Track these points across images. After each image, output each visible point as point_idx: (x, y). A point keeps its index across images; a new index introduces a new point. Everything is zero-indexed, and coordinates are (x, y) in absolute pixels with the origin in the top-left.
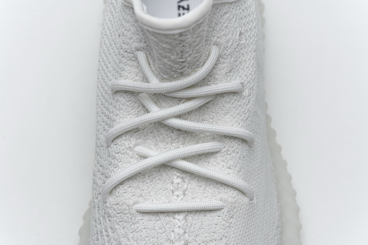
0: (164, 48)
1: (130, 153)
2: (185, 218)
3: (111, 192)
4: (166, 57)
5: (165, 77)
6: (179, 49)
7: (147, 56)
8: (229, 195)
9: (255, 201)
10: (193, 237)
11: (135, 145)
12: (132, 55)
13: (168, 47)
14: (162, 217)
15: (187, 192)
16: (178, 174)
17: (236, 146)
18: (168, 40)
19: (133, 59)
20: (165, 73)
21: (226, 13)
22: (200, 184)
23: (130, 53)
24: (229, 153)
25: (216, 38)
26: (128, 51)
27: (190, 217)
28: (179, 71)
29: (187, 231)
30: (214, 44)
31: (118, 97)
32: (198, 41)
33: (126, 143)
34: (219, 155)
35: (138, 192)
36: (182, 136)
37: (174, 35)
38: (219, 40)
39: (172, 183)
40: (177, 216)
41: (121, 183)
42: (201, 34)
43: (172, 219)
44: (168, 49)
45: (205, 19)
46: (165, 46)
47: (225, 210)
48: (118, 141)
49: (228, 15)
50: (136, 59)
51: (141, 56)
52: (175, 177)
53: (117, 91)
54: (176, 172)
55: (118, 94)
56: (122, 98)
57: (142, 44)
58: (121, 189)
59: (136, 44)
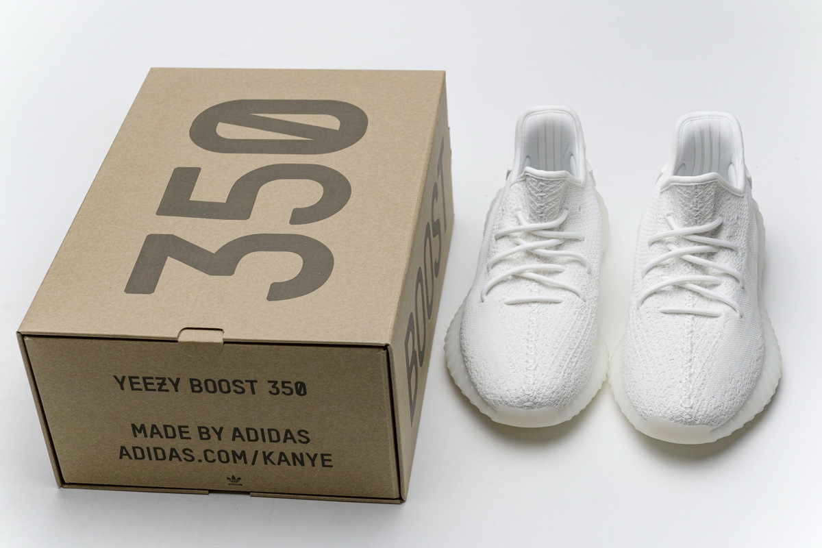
0: (686, 198)
1: (658, 279)
2: (693, 319)
3: (643, 302)
4: (686, 206)
5: (686, 223)
6: (695, 200)
7: (674, 218)
8: (727, 308)
9: (743, 319)
10: (697, 329)
11: (662, 275)
13: (688, 197)
14: (677, 317)
15: (695, 305)
17: (731, 281)
18: (688, 191)
19: (664, 222)
20: (686, 220)
21: (729, 199)
22: (705, 303)
23: (663, 219)
24: (727, 285)
25: (721, 212)
26: (662, 217)
27: (696, 319)
28: (695, 218)
29: (694, 325)
30: (720, 215)
32: (709, 198)
33: (656, 274)
34: (719, 287)
35: (662, 302)
37: (692, 186)
38: (724, 213)
39: (686, 299)
40: (687, 316)
41: (650, 295)
42: (710, 193)
43: (684, 317)
44: (688, 199)
46: (686, 196)
47: (721, 318)
48: (650, 272)
49: (730, 201)
50: (667, 221)
51: (670, 219)
52: (687, 295)
53: (653, 243)
54: (689, 294)
55: (653, 246)
56: (656, 247)
57: (672, 211)
58: (650, 299)
59: (667, 212)
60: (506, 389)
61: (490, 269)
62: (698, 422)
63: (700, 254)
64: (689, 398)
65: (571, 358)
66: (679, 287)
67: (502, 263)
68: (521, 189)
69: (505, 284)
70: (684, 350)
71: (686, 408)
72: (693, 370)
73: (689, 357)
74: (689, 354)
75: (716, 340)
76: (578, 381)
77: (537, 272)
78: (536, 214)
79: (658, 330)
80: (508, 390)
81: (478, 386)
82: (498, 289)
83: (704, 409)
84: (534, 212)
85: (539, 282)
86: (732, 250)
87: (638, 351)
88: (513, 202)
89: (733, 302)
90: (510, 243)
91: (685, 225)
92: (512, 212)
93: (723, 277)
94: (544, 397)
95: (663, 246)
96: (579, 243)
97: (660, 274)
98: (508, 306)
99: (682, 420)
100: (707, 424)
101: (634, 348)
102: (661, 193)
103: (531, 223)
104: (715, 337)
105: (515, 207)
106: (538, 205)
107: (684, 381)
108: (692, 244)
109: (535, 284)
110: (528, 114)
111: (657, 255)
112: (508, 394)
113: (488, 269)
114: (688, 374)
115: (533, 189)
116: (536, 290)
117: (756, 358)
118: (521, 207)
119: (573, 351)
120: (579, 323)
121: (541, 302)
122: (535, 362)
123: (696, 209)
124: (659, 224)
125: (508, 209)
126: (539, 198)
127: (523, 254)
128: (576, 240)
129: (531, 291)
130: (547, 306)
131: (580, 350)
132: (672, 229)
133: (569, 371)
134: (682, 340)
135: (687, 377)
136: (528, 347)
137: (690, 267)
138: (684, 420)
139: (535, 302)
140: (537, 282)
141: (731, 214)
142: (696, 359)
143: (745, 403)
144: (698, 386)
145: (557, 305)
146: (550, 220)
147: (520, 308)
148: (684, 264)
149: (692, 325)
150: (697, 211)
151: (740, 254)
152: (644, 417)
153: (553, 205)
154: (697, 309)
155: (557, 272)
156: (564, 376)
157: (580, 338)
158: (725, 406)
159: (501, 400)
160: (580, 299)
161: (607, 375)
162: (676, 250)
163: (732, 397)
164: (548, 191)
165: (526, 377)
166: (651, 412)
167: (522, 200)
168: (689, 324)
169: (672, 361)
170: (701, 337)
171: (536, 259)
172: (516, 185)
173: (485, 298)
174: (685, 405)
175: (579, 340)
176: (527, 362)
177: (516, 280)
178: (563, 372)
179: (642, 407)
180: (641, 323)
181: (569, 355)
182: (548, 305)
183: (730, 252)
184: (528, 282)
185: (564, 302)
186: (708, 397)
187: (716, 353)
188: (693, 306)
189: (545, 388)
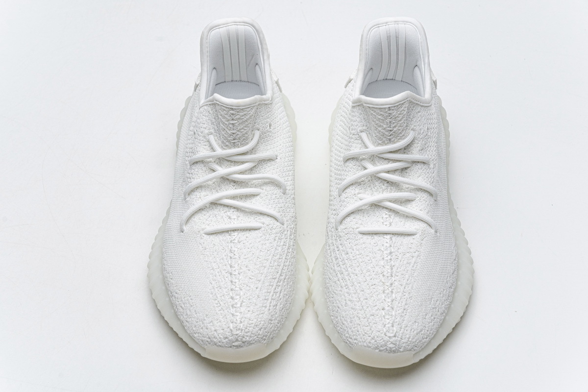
0: (379, 119)
1: (355, 198)
2: (391, 238)
3: (341, 222)
4: (380, 126)
5: (380, 142)
6: (388, 120)
7: (367, 135)
8: (422, 226)
9: (438, 234)
10: (396, 249)
11: (358, 193)
12: (358, 136)
13: (382, 118)
14: (376, 237)
15: (392, 224)
16: (386, 213)
17: (425, 195)
18: (382, 113)
19: (358, 138)
20: (380, 139)
21: (419, 112)
22: (401, 220)
23: (356, 135)
24: (421, 201)
25: (413, 126)
26: (355, 133)
27: (394, 238)
28: (389, 138)
29: (392, 245)
30: (412, 130)
31: (347, 164)
32: (401, 117)
33: (353, 191)
34: (413, 203)
35: (360, 222)
36: (389, 187)
37: (385, 108)
38: (415, 127)
39: (383, 218)
40: (385, 236)
41: (348, 215)
42: (402, 112)
43: (382, 238)
44: (382, 120)
45: (405, 102)
46: (380, 117)
47: (418, 236)
48: (347, 191)
49: (420, 114)
50: (360, 137)
51: (364, 135)
52: (384, 214)
53: (347, 160)
54: (385, 211)
55: (348, 162)
56: (351, 164)
57: (365, 128)
58: (348, 219)
59: (361, 128)
60: (213, 329)
61: (187, 197)
62: (401, 350)
63: (394, 171)
64: (393, 326)
65: (275, 289)
66: (376, 206)
67: (199, 190)
68: (211, 112)
69: (204, 212)
70: (385, 274)
71: (390, 337)
72: (394, 295)
73: (390, 282)
74: (390, 278)
75: (414, 259)
76: (283, 310)
77: (234, 197)
78: (229, 141)
79: (357, 253)
80: (215, 331)
81: (185, 323)
82: (196, 218)
83: (408, 336)
84: (226, 139)
85: (237, 209)
86: (424, 163)
87: (339, 275)
88: (205, 126)
89: (427, 218)
90: (204, 169)
91: (379, 144)
92: (204, 137)
93: (418, 192)
94: (252, 335)
95: (358, 163)
96: (273, 163)
97: (356, 193)
98: (208, 237)
99: (386, 349)
100: (411, 350)
101: (334, 270)
102: (353, 107)
103: (224, 149)
104: (413, 257)
105: (206, 131)
106: (230, 132)
107: (387, 308)
108: (387, 161)
109: (233, 210)
110: (211, 29)
111: (353, 173)
112: (216, 334)
113: (185, 196)
114: (390, 300)
115: (224, 117)
116: (235, 217)
117: (452, 272)
118: (212, 131)
119: (276, 280)
120: (280, 249)
121: (241, 230)
122: (240, 297)
123: (389, 129)
124: (352, 140)
125: (200, 133)
126: (231, 126)
127: (219, 180)
128: (270, 160)
129: (230, 218)
130: (247, 234)
131: (282, 278)
132: (367, 148)
133: (274, 303)
134: (382, 263)
135: (389, 304)
136: (232, 282)
137: (386, 185)
138: (388, 349)
139: (234, 230)
140: (234, 208)
141: (422, 127)
142: (396, 283)
143: (444, 319)
144: (400, 312)
145: (257, 231)
146: (243, 145)
147: (221, 237)
148: (379, 182)
149: (391, 246)
150: (391, 131)
151: (432, 166)
152: (349, 345)
153: (245, 131)
154: (393, 229)
155: (254, 195)
156: (269, 310)
157: (282, 265)
158: (427, 329)
159: (209, 340)
160: (278, 224)
161: (309, 291)
162: (371, 168)
163: (432, 318)
164: (239, 119)
165: (233, 315)
166: (356, 341)
167: (212, 123)
168: (388, 245)
169: (374, 286)
170: (400, 258)
171: (232, 184)
172: (206, 107)
173: (185, 228)
174: (388, 334)
175: (281, 268)
176: (232, 298)
177: (214, 207)
178: (268, 305)
179: (347, 335)
180: (341, 244)
181: (272, 286)
182: (248, 232)
183: (422, 165)
184: (226, 209)
185: (263, 229)
186: (410, 323)
187: (415, 274)
188: (390, 224)
189: (253, 325)
